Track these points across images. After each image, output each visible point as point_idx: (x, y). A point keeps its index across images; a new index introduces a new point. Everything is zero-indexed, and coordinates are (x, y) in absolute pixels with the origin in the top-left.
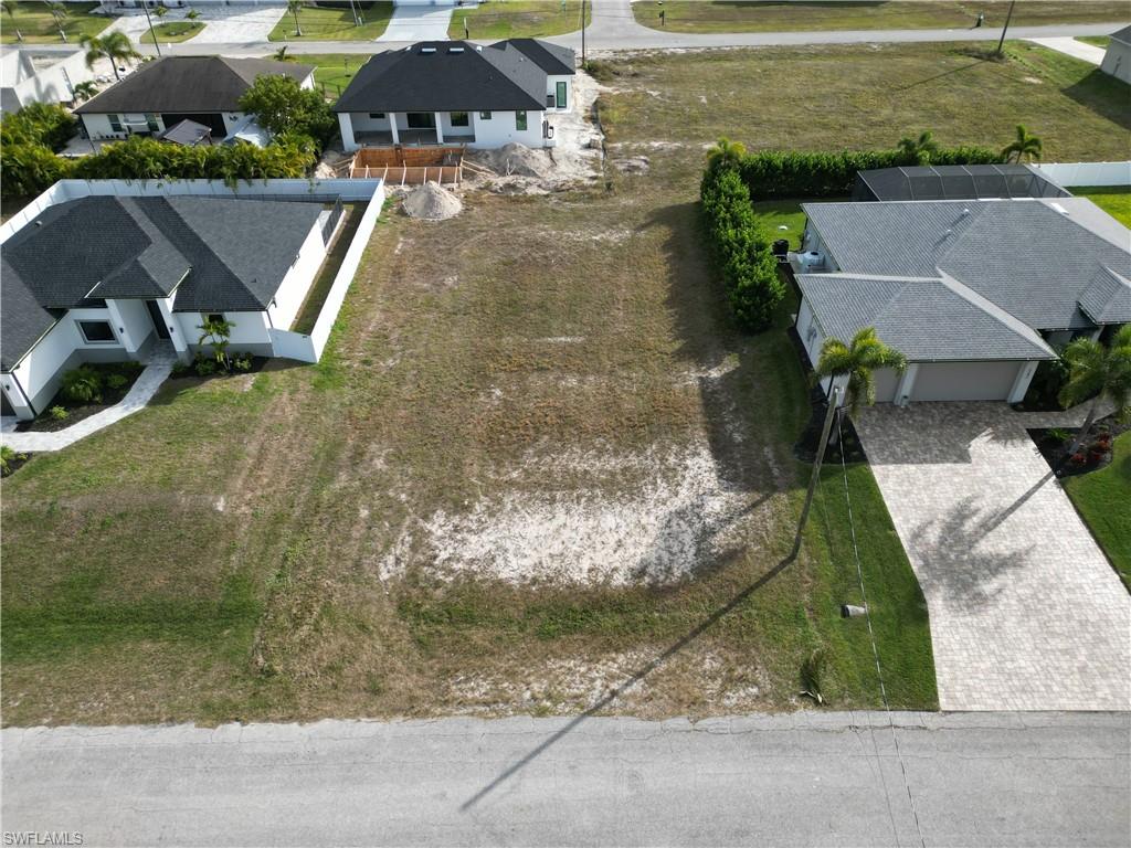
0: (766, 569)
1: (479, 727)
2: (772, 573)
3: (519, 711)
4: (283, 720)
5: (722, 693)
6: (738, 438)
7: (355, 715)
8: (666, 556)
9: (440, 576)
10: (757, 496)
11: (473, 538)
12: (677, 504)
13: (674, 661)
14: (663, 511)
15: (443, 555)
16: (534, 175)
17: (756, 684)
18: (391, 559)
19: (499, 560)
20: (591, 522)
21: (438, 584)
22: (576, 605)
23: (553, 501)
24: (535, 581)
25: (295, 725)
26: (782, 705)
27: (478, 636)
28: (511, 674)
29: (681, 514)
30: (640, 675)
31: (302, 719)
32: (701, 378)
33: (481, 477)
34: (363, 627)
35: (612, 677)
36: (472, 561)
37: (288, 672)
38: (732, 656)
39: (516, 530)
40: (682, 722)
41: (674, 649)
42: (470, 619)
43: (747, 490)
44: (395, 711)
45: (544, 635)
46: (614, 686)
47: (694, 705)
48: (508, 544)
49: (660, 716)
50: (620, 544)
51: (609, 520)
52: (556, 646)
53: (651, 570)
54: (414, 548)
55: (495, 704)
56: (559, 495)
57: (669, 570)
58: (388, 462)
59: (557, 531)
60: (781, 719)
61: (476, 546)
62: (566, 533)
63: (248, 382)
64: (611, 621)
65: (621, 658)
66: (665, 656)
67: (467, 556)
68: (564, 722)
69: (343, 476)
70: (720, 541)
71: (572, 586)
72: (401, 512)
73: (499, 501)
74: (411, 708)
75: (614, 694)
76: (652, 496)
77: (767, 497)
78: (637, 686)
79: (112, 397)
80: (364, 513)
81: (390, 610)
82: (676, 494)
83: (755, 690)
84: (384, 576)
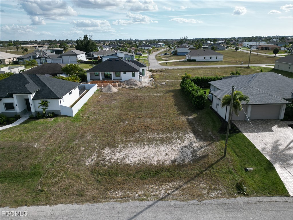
0: (216, 160)
1: (118, 205)
2: (219, 161)
3: (134, 199)
4: (44, 205)
5: (208, 193)
6: (200, 130)
7: (71, 203)
8: (182, 157)
9: (106, 163)
10: (209, 143)
11: (118, 154)
12: (184, 144)
13: (189, 185)
14: (180, 146)
15: (108, 158)
16: (137, 85)
17: (221, 190)
18: (90, 160)
19: (127, 159)
20: (157, 149)
21: (105, 166)
22: (153, 170)
23: (144, 144)
24: (138, 164)
26: (231, 196)
27: (118, 179)
28: (130, 189)
29: (186, 147)
30: (177, 189)
32: (187, 119)
33: (121, 140)
34: (78, 177)
35: (168, 189)
36: (118, 159)
37: (48, 190)
38: (210, 183)
39: (132, 151)
40: (195, 202)
41: (189, 181)
42: (116, 175)
43: (205, 141)
45: (142, 178)
46: (169, 192)
47: (200, 197)
48: (130, 155)
49: (187, 200)
50: (166, 154)
51: (163, 148)
52: (147, 181)
53: (178, 160)
54: (98, 156)
55: (124, 198)
56: (146, 143)
57: (184, 160)
58: (92, 137)
59: (146, 151)
60: (232, 200)
61: (119, 156)
62: (149, 152)
63: (52, 119)
64: (165, 174)
65: (170, 184)
66: (186, 183)
67: (116, 158)
68: (151, 203)
69: (77, 141)
70: (199, 153)
71: (151, 165)
72: (94, 148)
73: (127, 145)
75: (169, 194)
76: (176, 143)
77: (212, 143)
78: (177, 192)
79: (9, 122)
80: (83, 149)
81: (89, 173)
82: (184, 142)
83: (220, 192)
84: (87, 164)
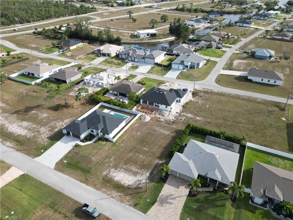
1: (102, 194)
2: (143, 192)
3: (106, 194)
5: (126, 202)
6: (155, 173)
7: (92, 187)
8: (133, 184)
9: (109, 176)
10: (150, 182)
11: (115, 173)
12: (140, 179)
13: (124, 196)
14: (137, 179)
15: (111, 174)
16: (164, 116)
17: (130, 203)
18: (105, 172)
19: (116, 177)
20: (128, 177)
21: (108, 177)
22: (119, 186)
23: (126, 172)
24: (117, 181)
25: (87, 186)
26: (131, 206)
27: (108, 185)
28: (108, 190)
29: (139, 180)
30: (120, 196)
31: (88, 186)
32: (158, 162)
33: (121, 166)
34: (98, 179)
35: (117, 195)
36: (113, 176)
37: (89, 180)
38: (130, 199)
39: (120, 174)
40: (120, 203)
41: (125, 195)
42: (108, 182)
43: (149, 181)
44: (96, 189)
45: (114, 188)
46: (117, 196)
47: (122, 201)
48: (118, 175)
49: (118, 201)
50: (129, 181)
51: (130, 177)
53: (130, 186)
54: (108, 172)
55: (105, 192)
57: (132, 186)
58: (113, 160)
59: (124, 176)
60: (129, 207)
61: (115, 174)
62: (125, 177)
63: (105, 142)
64: (122, 189)
65: (120, 194)
66: (124, 195)
67: (113, 175)
68: (109, 197)
69: (107, 159)
70: (140, 185)
71: (121, 184)
72: (110, 167)
73: (120, 170)
74: (97, 189)
75: (116, 197)
76: (138, 176)
77: (151, 182)
78: (119, 197)
79: (90, 140)
80: (106, 165)
81: (102, 178)
82: (141, 177)
83: (129, 203)
84: (104, 174)
